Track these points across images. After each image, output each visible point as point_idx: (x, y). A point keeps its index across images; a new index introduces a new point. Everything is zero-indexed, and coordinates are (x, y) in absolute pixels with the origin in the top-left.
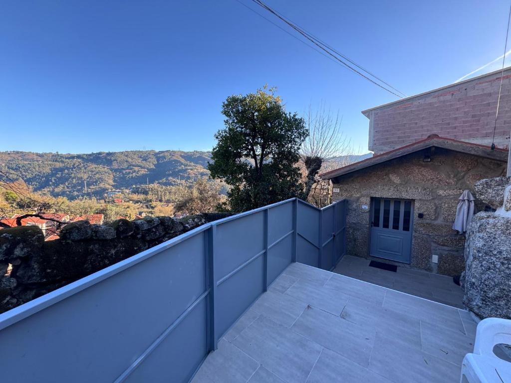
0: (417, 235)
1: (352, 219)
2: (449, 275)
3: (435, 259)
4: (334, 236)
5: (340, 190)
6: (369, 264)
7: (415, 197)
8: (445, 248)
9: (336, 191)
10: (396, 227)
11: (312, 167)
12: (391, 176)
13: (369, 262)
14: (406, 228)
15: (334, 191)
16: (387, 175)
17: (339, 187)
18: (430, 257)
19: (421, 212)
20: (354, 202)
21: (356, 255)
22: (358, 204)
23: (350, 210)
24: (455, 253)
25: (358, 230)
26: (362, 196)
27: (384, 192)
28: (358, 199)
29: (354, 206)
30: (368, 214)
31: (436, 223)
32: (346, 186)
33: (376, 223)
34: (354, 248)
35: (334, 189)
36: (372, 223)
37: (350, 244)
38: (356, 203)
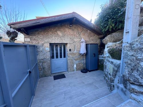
0: (69, 58)
1: (40, 57)
2: (79, 70)
3: (75, 66)
4: (30, 72)
5: (30, 39)
6: (53, 79)
7: (68, 42)
8: (77, 61)
9: (27, 40)
10: (61, 57)
11: (12, 36)
12: (58, 32)
13: (52, 78)
14: (65, 57)
15: (26, 40)
16: (56, 31)
17: (30, 37)
18: (74, 66)
19: (70, 48)
20: (40, 46)
21: (45, 76)
22: (43, 47)
23: (39, 52)
24: (80, 62)
25: (44, 62)
26: (45, 43)
27: (56, 40)
28: (43, 44)
29: (41, 49)
30: (49, 53)
31: (74, 52)
32: (34, 37)
33: (52, 57)
34: (44, 73)
35: (25, 39)
36: (51, 57)
37: (41, 71)
38: (42, 47)
